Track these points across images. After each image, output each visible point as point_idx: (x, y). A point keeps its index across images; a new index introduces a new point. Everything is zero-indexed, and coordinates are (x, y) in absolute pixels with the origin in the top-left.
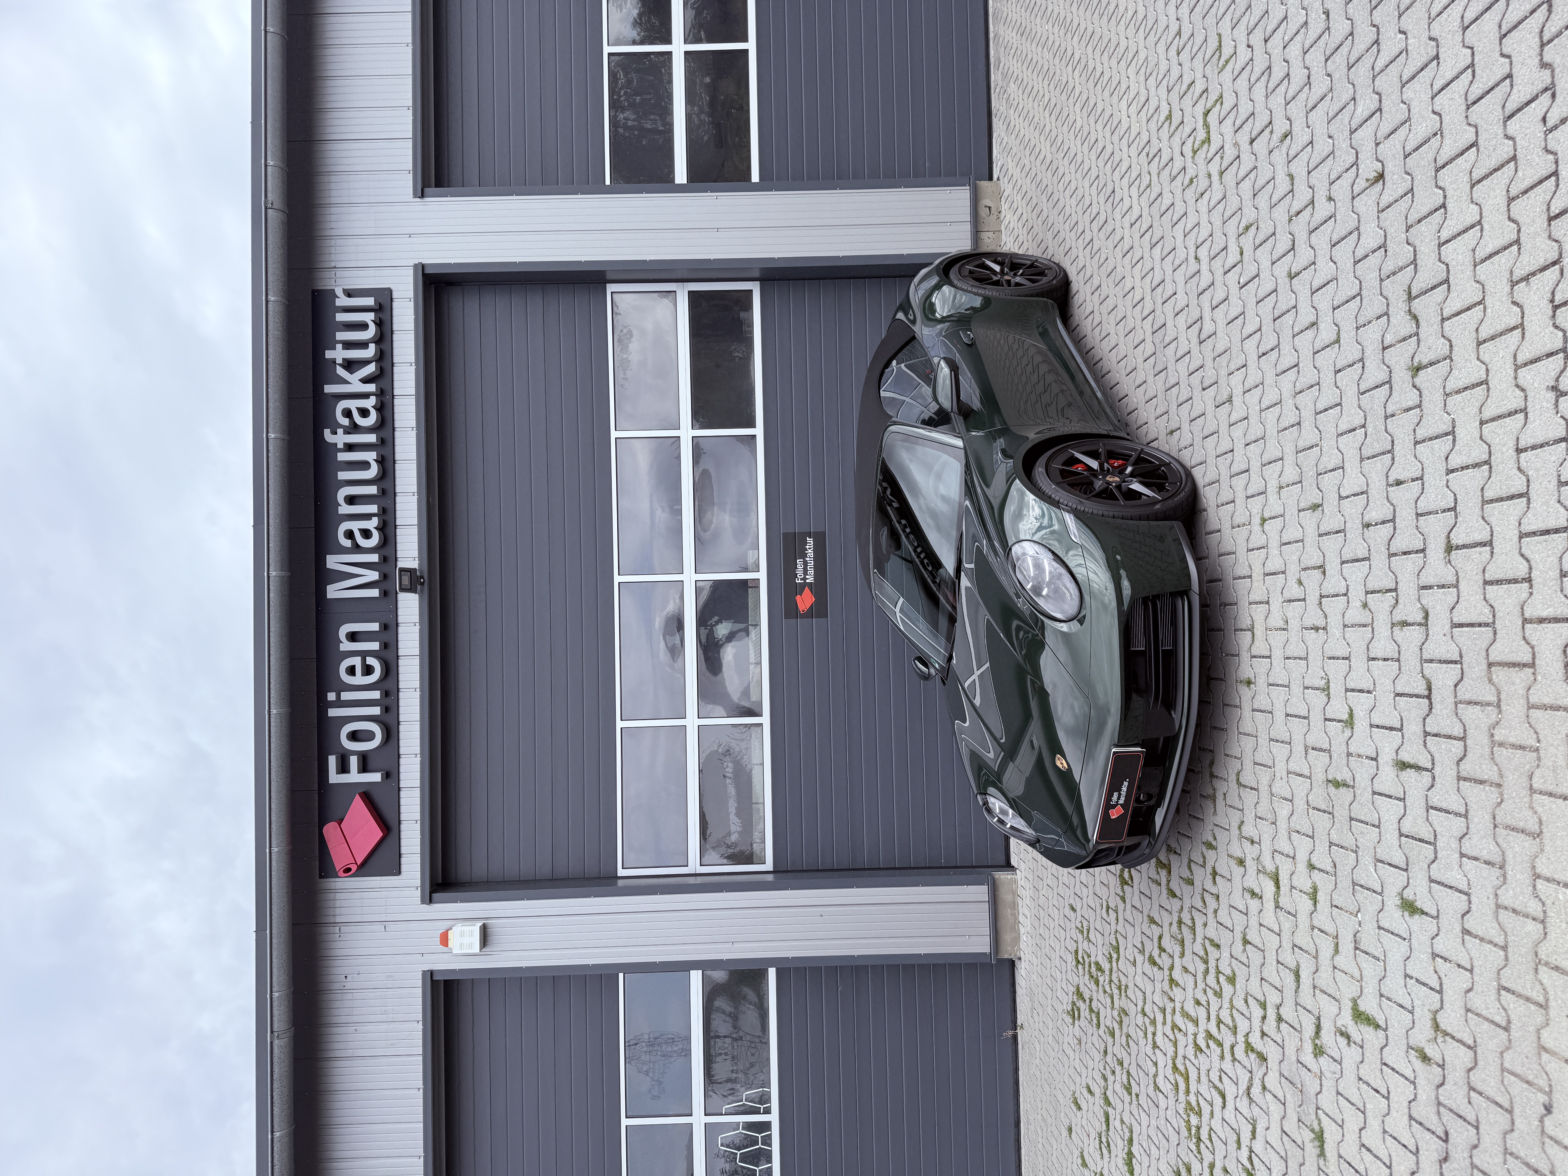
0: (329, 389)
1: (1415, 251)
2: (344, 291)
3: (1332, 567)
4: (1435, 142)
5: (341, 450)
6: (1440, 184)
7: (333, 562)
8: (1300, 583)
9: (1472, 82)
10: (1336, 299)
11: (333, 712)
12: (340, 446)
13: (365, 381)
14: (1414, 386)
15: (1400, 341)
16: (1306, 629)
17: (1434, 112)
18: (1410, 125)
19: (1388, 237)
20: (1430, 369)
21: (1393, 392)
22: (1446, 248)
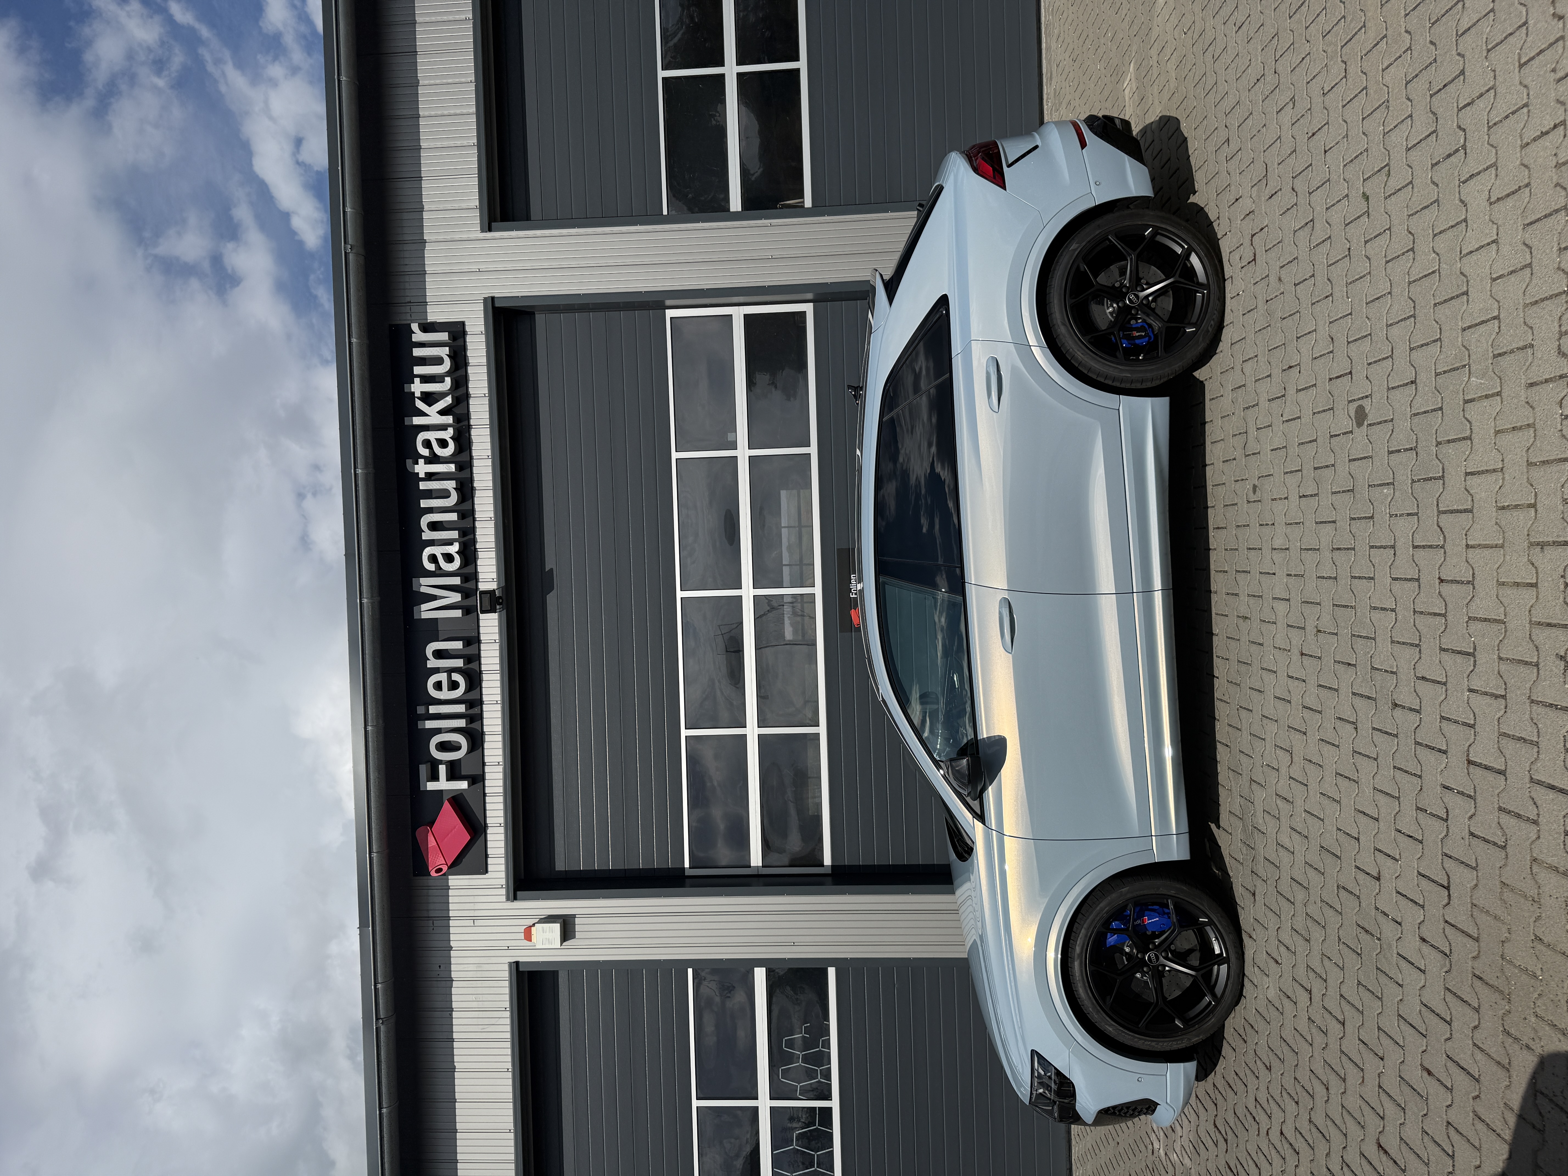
0: (410, 419)
1: (1443, 468)
2: (420, 325)
5: (422, 479)
7: (419, 583)
11: (423, 724)
12: (422, 474)
13: (443, 412)
14: (1440, 594)
15: (1428, 547)
19: (1420, 443)
20: (1454, 586)
21: (1422, 591)
22: (1472, 480)
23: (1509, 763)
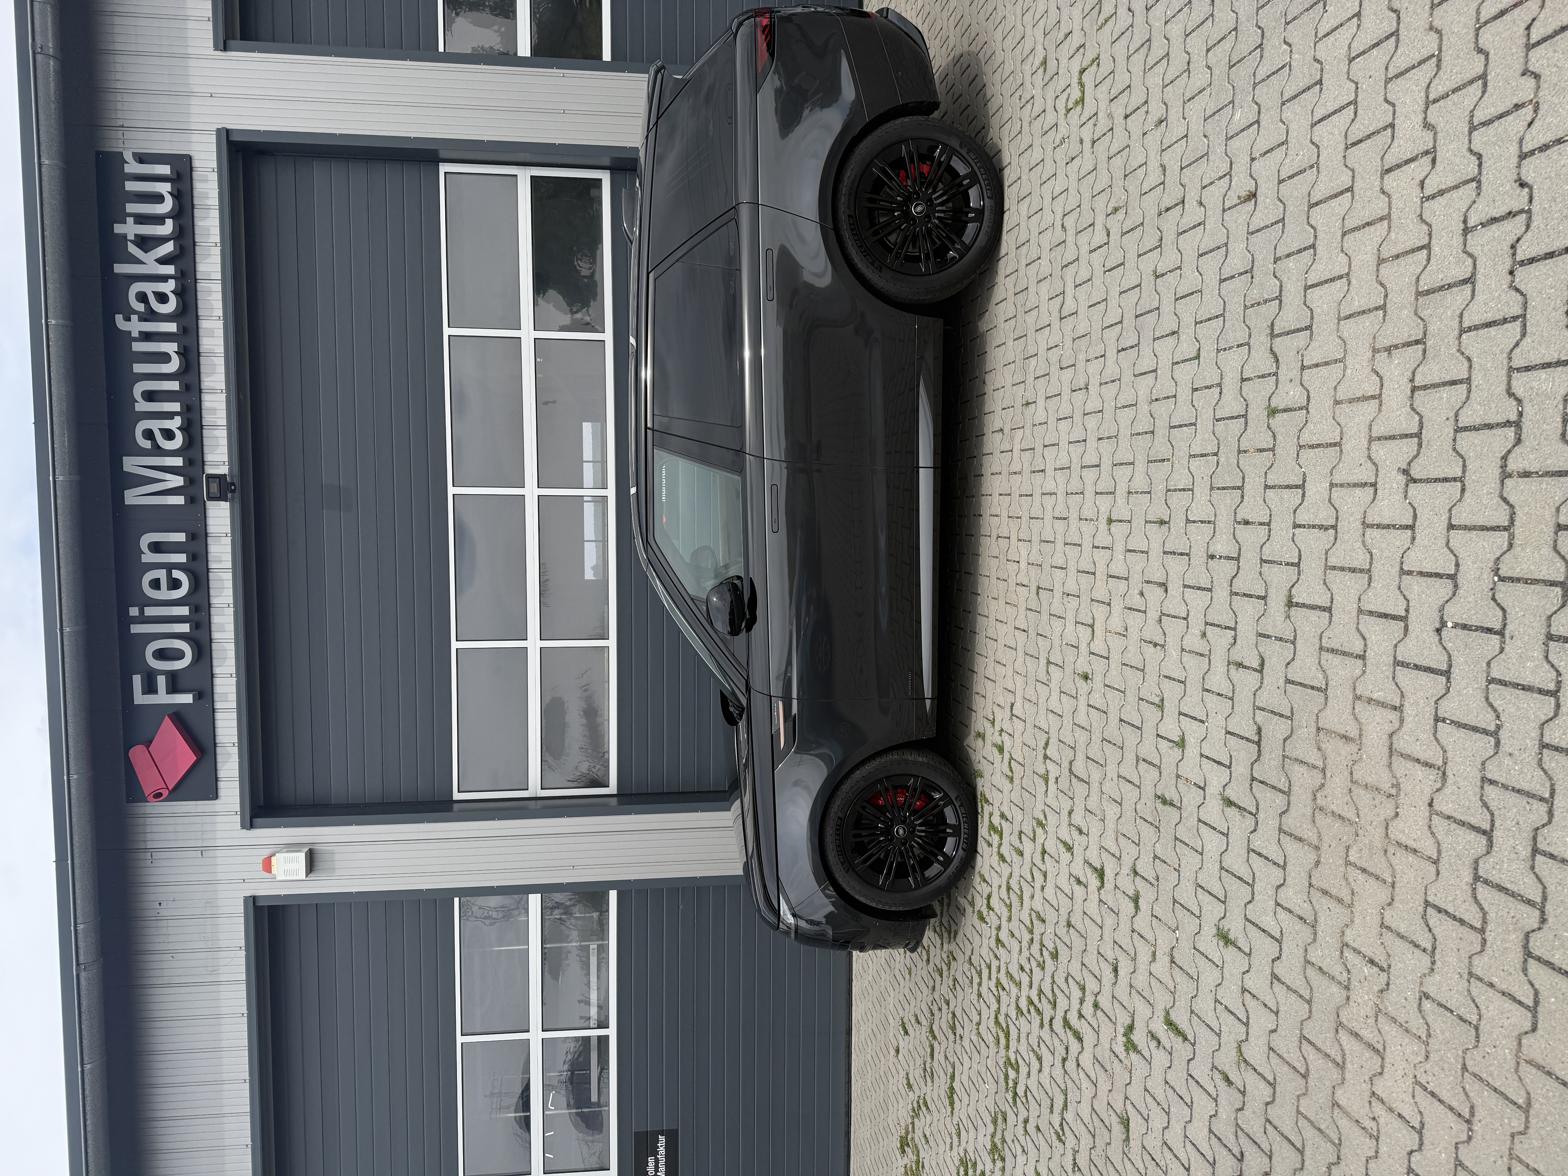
0: (120, 268)
1: (1281, 286)
2: (134, 154)
3: (1175, 587)
4: (1310, 175)
5: (136, 340)
6: (1312, 222)
7: (131, 464)
8: (1142, 594)
9: (1353, 120)
10: (1199, 313)
11: (136, 629)
12: (135, 334)
13: (163, 261)
14: (1268, 427)
15: (1259, 377)
16: (1145, 641)
17: (1313, 143)
18: (1287, 149)
19: (1256, 263)
20: (1285, 415)
21: (1248, 428)
22: (1312, 292)
23: (1336, 597)
